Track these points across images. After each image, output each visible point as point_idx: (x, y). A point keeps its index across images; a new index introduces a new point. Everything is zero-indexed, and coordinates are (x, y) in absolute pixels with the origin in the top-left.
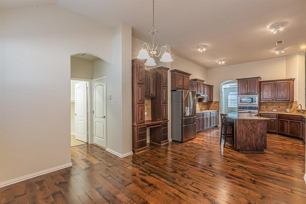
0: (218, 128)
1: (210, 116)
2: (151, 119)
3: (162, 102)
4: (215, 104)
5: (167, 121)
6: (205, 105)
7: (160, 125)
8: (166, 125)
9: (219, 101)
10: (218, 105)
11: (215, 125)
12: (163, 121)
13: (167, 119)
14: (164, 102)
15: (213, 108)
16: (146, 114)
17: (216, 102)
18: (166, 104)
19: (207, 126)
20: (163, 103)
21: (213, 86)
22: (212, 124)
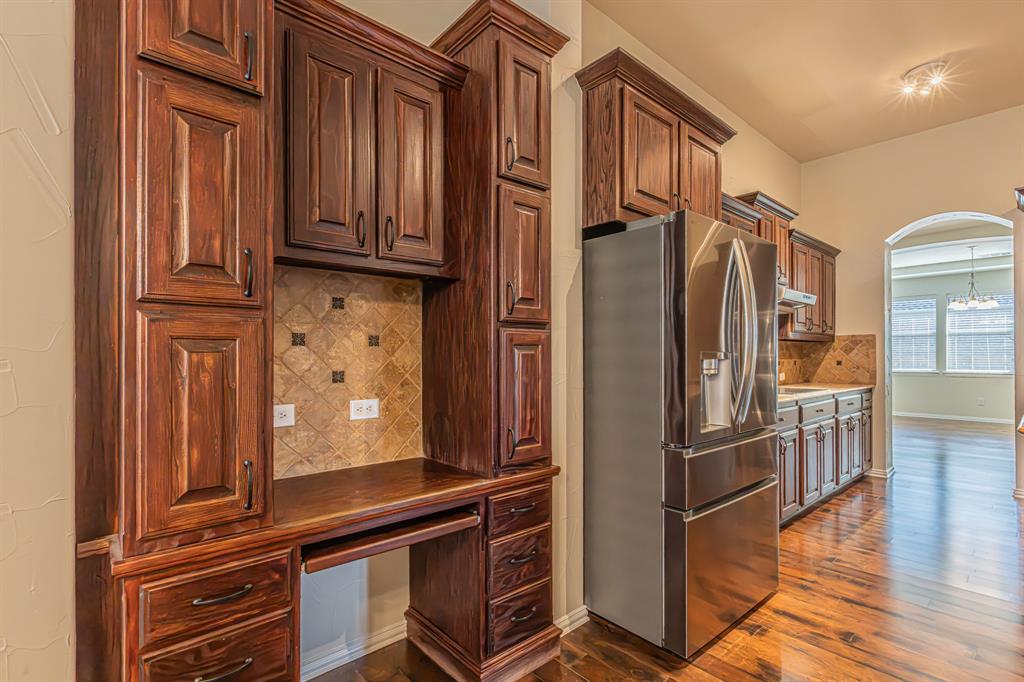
0: (870, 483)
1: (837, 421)
2: (421, 454)
3: (496, 308)
4: (848, 350)
5: (546, 479)
6: (791, 357)
7: (476, 519)
8: (536, 509)
9: (874, 336)
10: (870, 356)
11: (856, 472)
12: (503, 478)
13: (546, 460)
14: (511, 311)
15: (837, 371)
16: (290, 421)
17: (855, 341)
18: (540, 333)
19: (821, 480)
20: (508, 323)
21: (839, 251)
22: (845, 469)
